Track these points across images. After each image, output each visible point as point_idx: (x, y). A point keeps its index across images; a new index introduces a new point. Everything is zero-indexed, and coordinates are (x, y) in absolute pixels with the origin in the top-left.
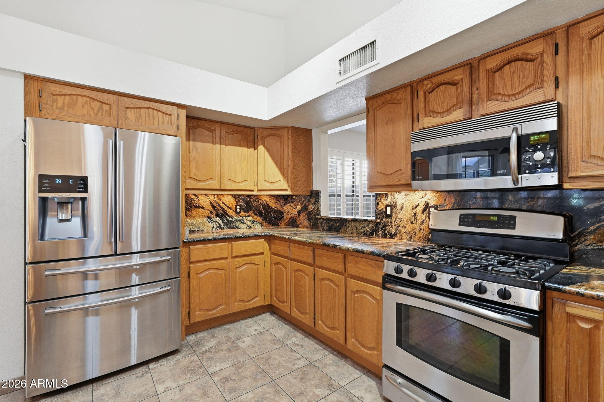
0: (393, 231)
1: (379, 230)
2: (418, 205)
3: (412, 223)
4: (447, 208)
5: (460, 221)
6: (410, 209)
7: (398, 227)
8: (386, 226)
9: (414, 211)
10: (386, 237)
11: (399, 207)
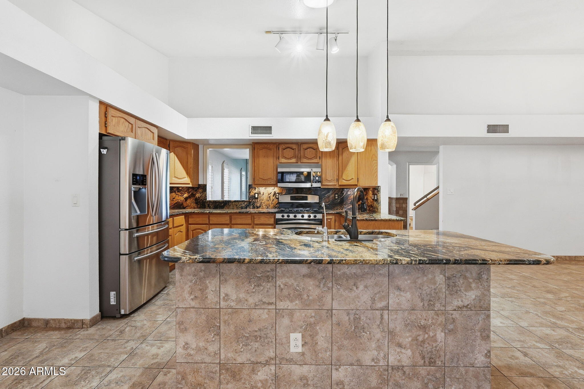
0: (259, 205)
1: (251, 205)
2: (271, 193)
3: (268, 201)
4: (283, 194)
5: (291, 199)
6: (267, 194)
7: (261, 203)
8: (255, 203)
9: (269, 196)
10: (255, 208)
11: (262, 194)
